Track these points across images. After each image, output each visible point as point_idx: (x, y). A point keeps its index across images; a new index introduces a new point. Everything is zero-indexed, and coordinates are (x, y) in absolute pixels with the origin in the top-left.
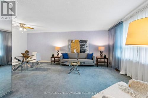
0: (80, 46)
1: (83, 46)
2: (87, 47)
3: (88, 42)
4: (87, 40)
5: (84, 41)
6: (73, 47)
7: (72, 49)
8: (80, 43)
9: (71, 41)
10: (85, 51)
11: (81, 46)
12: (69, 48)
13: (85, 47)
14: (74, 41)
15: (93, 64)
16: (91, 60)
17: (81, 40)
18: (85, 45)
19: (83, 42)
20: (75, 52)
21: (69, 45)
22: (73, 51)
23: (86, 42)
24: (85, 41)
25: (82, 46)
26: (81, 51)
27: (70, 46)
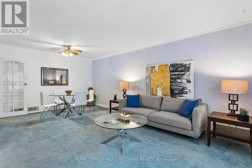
0: (171, 78)
1: (179, 78)
2: (189, 82)
3: (192, 67)
4: (190, 64)
5: (182, 65)
6: (156, 83)
7: (152, 86)
8: (171, 71)
9: (150, 69)
10: (182, 91)
11: (173, 80)
12: (147, 84)
13: (184, 81)
14: (157, 69)
15: (190, 133)
16: (185, 121)
17: (172, 66)
18: (185, 77)
19: (179, 69)
20: (160, 93)
21: (147, 78)
22: (154, 92)
23: (186, 68)
24: (185, 66)
25: (175, 79)
26: (173, 93)
27: (148, 81)
